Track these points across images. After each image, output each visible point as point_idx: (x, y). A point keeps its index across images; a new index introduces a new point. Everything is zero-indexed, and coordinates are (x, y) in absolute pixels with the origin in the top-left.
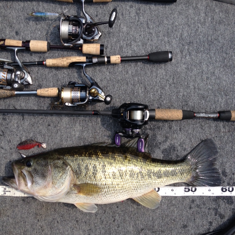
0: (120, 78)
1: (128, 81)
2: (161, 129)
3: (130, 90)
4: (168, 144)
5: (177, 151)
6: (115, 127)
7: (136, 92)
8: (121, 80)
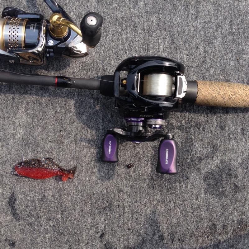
0: (119, 15)
1: (137, 23)
2: (204, 128)
3: (141, 41)
4: (217, 161)
5: (236, 177)
6: (105, 119)
7: (154, 48)
8: (121, 20)
